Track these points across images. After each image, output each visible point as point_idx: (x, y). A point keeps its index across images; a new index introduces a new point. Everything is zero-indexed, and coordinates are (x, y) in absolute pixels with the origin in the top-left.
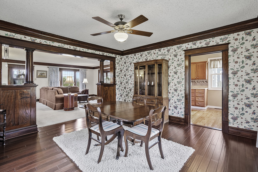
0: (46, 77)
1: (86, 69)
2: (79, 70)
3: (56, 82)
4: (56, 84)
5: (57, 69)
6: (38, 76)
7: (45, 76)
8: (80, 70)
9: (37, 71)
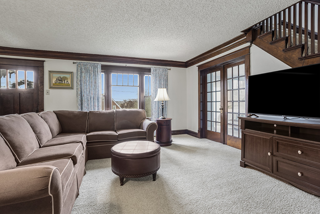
0: (72, 88)
1: (169, 68)
2: (149, 70)
3: (92, 99)
4: (92, 104)
5: (95, 67)
6: (53, 85)
7: (68, 85)
8: (152, 70)
9: (50, 71)
